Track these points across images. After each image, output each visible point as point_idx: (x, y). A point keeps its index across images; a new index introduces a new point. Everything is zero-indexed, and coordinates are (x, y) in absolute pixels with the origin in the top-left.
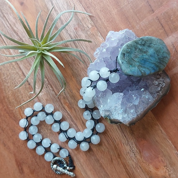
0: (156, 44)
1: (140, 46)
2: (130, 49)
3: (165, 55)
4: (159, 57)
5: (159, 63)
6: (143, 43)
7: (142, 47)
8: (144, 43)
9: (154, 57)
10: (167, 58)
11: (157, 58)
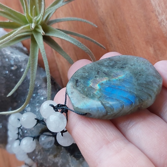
0: (134, 65)
1: (105, 68)
2: (88, 73)
3: (151, 79)
4: (139, 82)
5: (140, 90)
6: (111, 64)
7: (108, 70)
8: (114, 64)
9: (129, 82)
10: (156, 83)
11: (136, 84)
